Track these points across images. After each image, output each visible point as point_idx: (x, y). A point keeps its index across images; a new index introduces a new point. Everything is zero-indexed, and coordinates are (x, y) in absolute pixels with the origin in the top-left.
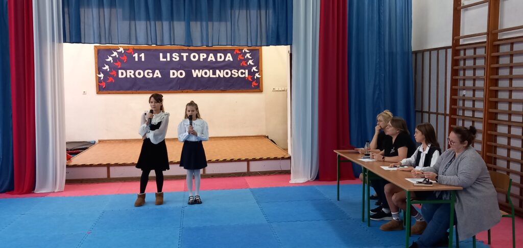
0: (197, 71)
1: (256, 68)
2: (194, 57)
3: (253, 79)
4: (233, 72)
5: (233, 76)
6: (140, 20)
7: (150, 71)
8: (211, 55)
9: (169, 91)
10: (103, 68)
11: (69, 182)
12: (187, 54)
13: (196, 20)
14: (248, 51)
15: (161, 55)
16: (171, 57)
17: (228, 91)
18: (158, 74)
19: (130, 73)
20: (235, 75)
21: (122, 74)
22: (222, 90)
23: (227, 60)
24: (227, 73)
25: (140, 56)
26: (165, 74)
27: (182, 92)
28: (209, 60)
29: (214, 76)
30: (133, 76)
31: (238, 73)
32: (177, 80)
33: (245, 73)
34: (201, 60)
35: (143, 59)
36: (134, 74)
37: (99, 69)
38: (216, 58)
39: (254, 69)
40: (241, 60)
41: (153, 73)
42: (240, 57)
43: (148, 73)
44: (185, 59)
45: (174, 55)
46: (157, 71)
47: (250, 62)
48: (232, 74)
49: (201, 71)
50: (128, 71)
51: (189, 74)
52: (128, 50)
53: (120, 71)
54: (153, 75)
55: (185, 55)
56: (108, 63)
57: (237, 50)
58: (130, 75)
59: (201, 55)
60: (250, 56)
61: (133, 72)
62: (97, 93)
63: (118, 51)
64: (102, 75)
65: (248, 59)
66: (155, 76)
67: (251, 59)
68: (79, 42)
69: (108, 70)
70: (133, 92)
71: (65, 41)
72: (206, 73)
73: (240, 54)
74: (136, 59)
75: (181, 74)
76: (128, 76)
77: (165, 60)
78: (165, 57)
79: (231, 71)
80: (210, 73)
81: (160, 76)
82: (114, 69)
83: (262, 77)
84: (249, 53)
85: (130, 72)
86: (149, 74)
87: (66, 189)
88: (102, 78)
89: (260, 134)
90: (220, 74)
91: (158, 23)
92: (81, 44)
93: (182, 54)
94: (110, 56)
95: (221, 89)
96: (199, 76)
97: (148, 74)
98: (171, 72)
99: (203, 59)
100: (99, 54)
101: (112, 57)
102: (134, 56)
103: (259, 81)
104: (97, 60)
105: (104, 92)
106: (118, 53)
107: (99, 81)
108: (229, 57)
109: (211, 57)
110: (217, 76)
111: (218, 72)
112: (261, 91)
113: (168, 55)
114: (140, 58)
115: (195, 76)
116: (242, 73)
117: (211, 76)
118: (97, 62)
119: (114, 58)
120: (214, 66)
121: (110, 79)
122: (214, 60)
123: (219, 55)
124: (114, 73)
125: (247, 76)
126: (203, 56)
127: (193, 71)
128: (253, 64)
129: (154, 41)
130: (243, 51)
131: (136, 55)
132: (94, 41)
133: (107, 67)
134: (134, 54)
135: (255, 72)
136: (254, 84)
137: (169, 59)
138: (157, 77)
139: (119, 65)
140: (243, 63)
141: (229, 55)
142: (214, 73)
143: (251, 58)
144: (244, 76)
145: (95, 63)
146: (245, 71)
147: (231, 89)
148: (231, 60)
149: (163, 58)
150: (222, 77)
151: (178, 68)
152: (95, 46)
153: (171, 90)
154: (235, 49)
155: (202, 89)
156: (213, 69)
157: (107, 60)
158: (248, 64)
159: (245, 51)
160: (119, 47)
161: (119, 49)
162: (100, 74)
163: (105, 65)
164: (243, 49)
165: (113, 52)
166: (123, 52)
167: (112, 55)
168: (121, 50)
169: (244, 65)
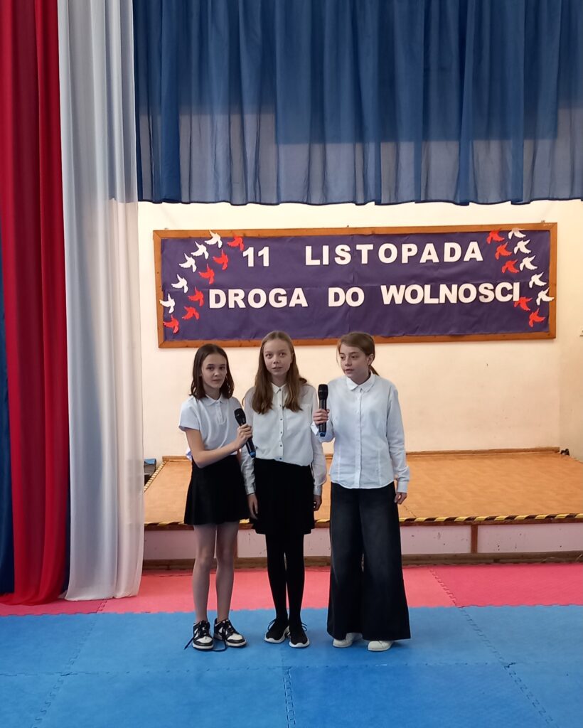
0: (393, 288)
1: (541, 279)
2: (388, 253)
3: (532, 305)
4: (481, 289)
5: (482, 299)
7: (282, 291)
8: (430, 247)
9: (327, 340)
10: (174, 285)
12: (371, 247)
14: (521, 236)
15: (309, 250)
16: (332, 255)
17: (466, 337)
18: (299, 298)
19: (236, 298)
20: (486, 297)
21: (218, 299)
22: (452, 335)
23: (467, 258)
24: (467, 293)
25: (260, 253)
26: (318, 299)
28: (423, 260)
29: (435, 301)
30: (242, 305)
31: (494, 290)
32: (346, 314)
33: (511, 292)
34: (405, 260)
35: (266, 263)
36: (245, 300)
37: (165, 289)
38: (440, 254)
39: (536, 280)
40: (504, 260)
41: (289, 296)
42: (502, 251)
43: (277, 295)
44: (365, 260)
45: (338, 250)
46: (298, 291)
47: (527, 263)
48: (479, 294)
49: (402, 287)
50: (232, 292)
51: (373, 296)
52: (233, 239)
53: (213, 293)
54: (289, 301)
55: (365, 249)
56: (186, 273)
57: (494, 232)
58: (235, 302)
59: (405, 247)
60: (527, 246)
61: (241, 293)
62: (161, 346)
63: (209, 242)
64: (171, 303)
65: (521, 256)
66: (292, 304)
69: (186, 290)
70: (242, 342)
72: (414, 294)
73: (502, 243)
74: (251, 263)
75: (355, 297)
76: (231, 305)
77: (317, 262)
78: (317, 255)
79: (477, 286)
80: (424, 294)
81: (305, 304)
82: (200, 286)
83: (554, 300)
84: (524, 240)
85: (236, 295)
86: (280, 298)
88: (171, 310)
89: (544, 445)
90: (449, 294)
93: (359, 247)
94: (190, 256)
95: (452, 331)
96: (399, 301)
97: (277, 298)
98: (332, 291)
99: (409, 257)
100: (165, 252)
101: (194, 257)
102: (245, 254)
103: (547, 311)
104: (160, 264)
105: (176, 342)
106: (209, 248)
107: (164, 315)
108: (474, 252)
109: (429, 253)
110: (442, 300)
111: (443, 289)
112: (551, 336)
113: (326, 249)
114: (258, 259)
115: (387, 301)
116: (505, 292)
117: (428, 300)
118: (160, 270)
119: (199, 260)
120: (435, 276)
121: (191, 313)
122: (436, 260)
123: (448, 246)
124: (199, 296)
125: (516, 297)
126: (410, 250)
127: (384, 288)
128: (532, 268)
130: (510, 235)
131: (249, 252)
133: (182, 283)
134: (246, 249)
135: (537, 289)
136: (535, 318)
137: (326, 262)
138: (298, 306)
139: (209, 276)
140: (509, 267)
141: (474, 245)
142: (435, 294)
143: (528, 251)
144: (508, 298)
145: (157, 273)
146: (512, 285)
147: (474, 332)
148: (479, 258)
149: (312, 259)
150: (455, 302)
151: (349, 282)
152: (154, 231)
153: (329, 337)
154: (489, 232)
155: (404, 335)
156: (433, 284)
157: (182, 265)
158: (521, 269)
159: (513, 234)
160: (211, 233)
161: (212, 238)
162: (167, 300)
163: (179, 277)
164: (510, 231)
165: (197, 245)
166: (220, 246)
167: (194, 254)
168: (216, 239)
169: (511, 271)
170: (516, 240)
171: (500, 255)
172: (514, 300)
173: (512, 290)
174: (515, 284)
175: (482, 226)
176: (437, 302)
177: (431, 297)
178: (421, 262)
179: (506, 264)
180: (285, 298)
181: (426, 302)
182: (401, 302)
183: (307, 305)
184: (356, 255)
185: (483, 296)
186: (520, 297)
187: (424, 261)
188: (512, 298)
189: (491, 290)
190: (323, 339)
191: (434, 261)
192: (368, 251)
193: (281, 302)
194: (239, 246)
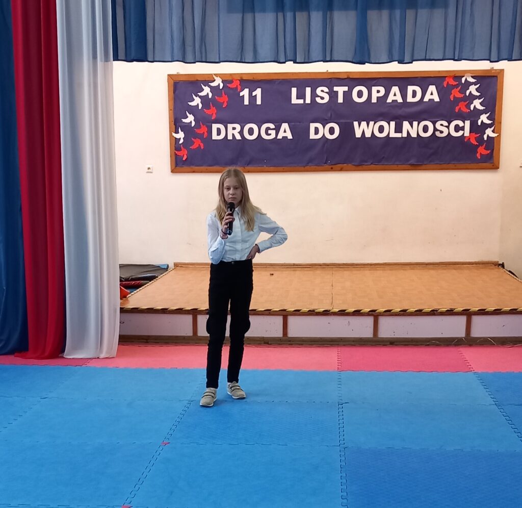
0: (364, 124)
1: (488, 118)
2: (360, 94)
3: (480, 140)
4: (438, 125)
5: (438, 134)
6: (263, 10)
7: (272, 126)
8: (395, 89)
9: (307, 168)
10: (184, 120)
11: (125, 340)
12: (346, 89)
13: (380, 6)
14: (473, 80)
15: (294, 90)
16: (314, 95)
17: (424, 167)
18: (286, 132)
19: (234, 131)
20: (442, 132)
21: (219, 132)
22: (412, 165)
23: (426, 99)
24: (425, 129)
25: (254, 94)
26: (300, 132)
27: (332, 170)
28: (389, 100)
29: (399, 135)
30: (238, 137)
31: (448, 127)
32: (323, 145)
33: (463, 128)
34: (374, 100)
35: (259, 102)
36: (241, 133)
37: (176, 123)
38: (404, 96)
39: (484, 118)
40: (457, 101)
41: (277, 130)
42: (456, 93)
43: (268, 129)
44: (340, 100)
45: (318, 91)
46: (285, 126)
47: (477, 104)
48: (435, 130)
49: (372, 123)
50: (230, 126)
51: (347, 130)
52: (231, 82)
53: (215, 127)
54: (277, 134)
55: (341, 90)
56: (193, 110)
57: (450, 77)
58: (233, 134)
59: (374, 89)
60: (477, 90)
61: (238, 127)
62: (172, 171)
63: (212, 84)
64: (181, 135)
65: (472, 98)
66: (280, 137)
67: (479, 97)
68: (143, 58)
69: (193, 124)
71: (116, 58)
72: (381, 129)
73: (456, 86)
74: (246, 102)
75: (332, 131)
76: (230, 137)
77: (301, 101)
78: (301, 95)
79: (434, 123)
80: (390, 129)
81: (290, 137)
82: (205, 121)
83: (499, 136)
84: (475, 84)
85: (234, 129)
86: (270, 132)
87: (120, 354)
88: (181, 141)
89: (486, 259)
90: (411, 129)
91: (301, 17)
92: (147, 63)
93: (336, 89)
94: (197, 95)
95: (412, 161)
96: (368, 135)
97: (266, 132)
98: (313, 126)
99: (377, 97)
100: (177, 92)
101: (200, 97)
102: (241, 94)
103: (492, 146)
104: (172, 102)
105: (185, 168)
107: (176, 146)
108: (432, 94)
109: (395, 95)
111: (406, 125)
112: (495, 167)
113: (308, 90)
114: (253, 98)
115: (358, 134)
116: (457, 128)
117: (393, 135)
118: (172, 107)
119: (204, 99)
120: (399, 114)
121: (197, 143)
122: (400, 100)
123: (410, 89)
124: (204, 130)
125: (467, 133)
126: (378, 92)
127: (356, 124)
128: (481, 108)
129: (290, 54)
130: (463, 80)
131: (245, 93)
132: (172, 56)
133: (190, 119)
135: (485, 126)
136: (482, 151)
137: (308, 101)
138: (285, 138)
139: (212, 112)
140: (461, 106)
141: (432, 88)
142: (399, 129)
143: (478, 94)
144: (460, 133)
145: (170, 110)
146: (464, 123)
147: (430, 162)
148: (437, 99)
149: (297, 98)
150: (415, 136)
151: (327, 119)
152: (168, 75)
153: (310, 164)
154: (446, 77)
155: (372, 164)
156: (398, 120)
157: (190, 104)
158: (472, 109)
159: (466, 79)
160: (214, 76)
161: (215, 80)
162: (178, 133)
163: (187, 113)
164: (464, 76)
165: (203, 86)
166: (221, 87)
167: (200, 94)
168: (218, 82)
169: (464, 110)
170: (468, 84)
171: (454, 97)
172: (465, 135)
173: (464, 127)
174: (466, 122)
175: (439, 72)
176: (401, 136)
177: (396, 132)
178: (388, 101)
179: (460, 104)
180: (274, 131)
181: (391, 136)
182: (370, 136)
183: (291, 138)
184: (333, 95)
185: (439, 132)
186: (470, 133)
187: (391, 101)
188: (464, 134)
189: (446, 126)
190: (304, 167)
191: (399, 101)
192: (344, 92)
193: (270, 134)
194: (237, 88)
